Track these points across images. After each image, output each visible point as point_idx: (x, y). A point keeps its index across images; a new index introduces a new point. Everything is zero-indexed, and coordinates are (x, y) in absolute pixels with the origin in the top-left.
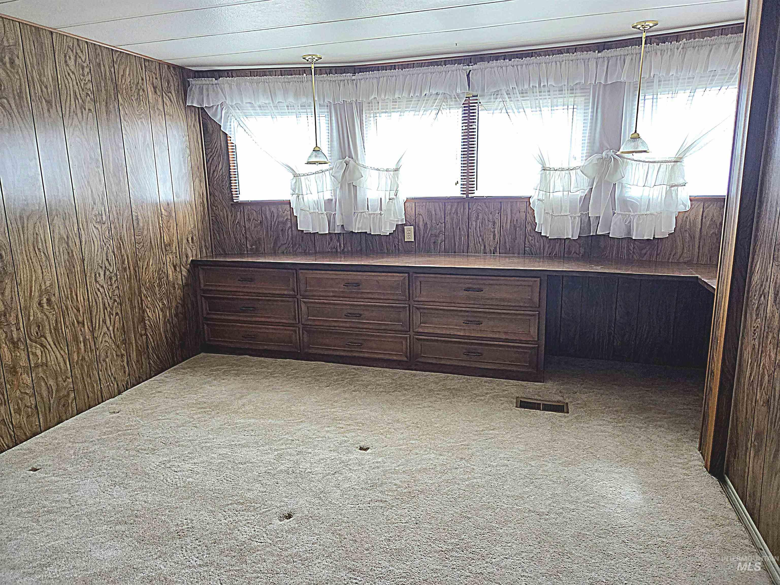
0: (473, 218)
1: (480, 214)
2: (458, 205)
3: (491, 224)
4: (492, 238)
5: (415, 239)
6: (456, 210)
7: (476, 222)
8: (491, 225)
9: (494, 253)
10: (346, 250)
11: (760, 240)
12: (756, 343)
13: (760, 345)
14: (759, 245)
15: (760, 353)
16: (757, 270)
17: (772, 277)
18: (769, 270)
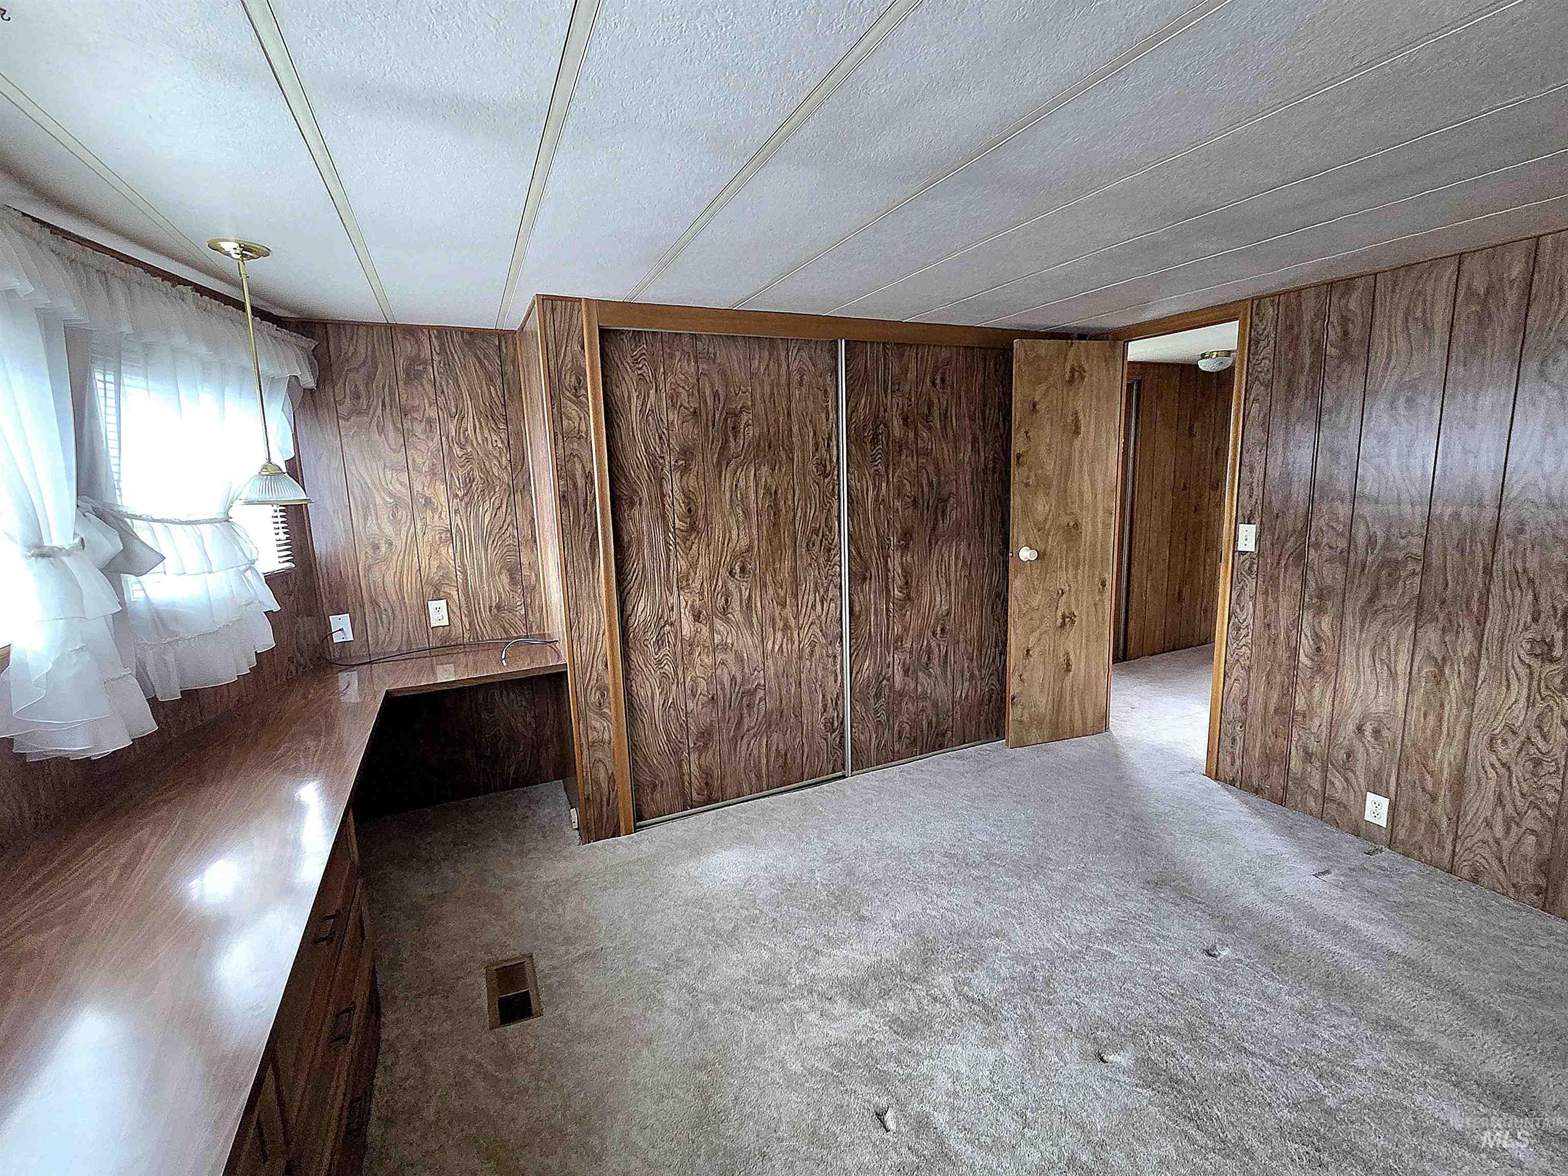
11: (637, 582)
12: (669, 669)
13: (677, 667)
14: (636, 587)
15: (680, 673)
16: (640, 609)
17: (683, 604)
18: (673, 600)
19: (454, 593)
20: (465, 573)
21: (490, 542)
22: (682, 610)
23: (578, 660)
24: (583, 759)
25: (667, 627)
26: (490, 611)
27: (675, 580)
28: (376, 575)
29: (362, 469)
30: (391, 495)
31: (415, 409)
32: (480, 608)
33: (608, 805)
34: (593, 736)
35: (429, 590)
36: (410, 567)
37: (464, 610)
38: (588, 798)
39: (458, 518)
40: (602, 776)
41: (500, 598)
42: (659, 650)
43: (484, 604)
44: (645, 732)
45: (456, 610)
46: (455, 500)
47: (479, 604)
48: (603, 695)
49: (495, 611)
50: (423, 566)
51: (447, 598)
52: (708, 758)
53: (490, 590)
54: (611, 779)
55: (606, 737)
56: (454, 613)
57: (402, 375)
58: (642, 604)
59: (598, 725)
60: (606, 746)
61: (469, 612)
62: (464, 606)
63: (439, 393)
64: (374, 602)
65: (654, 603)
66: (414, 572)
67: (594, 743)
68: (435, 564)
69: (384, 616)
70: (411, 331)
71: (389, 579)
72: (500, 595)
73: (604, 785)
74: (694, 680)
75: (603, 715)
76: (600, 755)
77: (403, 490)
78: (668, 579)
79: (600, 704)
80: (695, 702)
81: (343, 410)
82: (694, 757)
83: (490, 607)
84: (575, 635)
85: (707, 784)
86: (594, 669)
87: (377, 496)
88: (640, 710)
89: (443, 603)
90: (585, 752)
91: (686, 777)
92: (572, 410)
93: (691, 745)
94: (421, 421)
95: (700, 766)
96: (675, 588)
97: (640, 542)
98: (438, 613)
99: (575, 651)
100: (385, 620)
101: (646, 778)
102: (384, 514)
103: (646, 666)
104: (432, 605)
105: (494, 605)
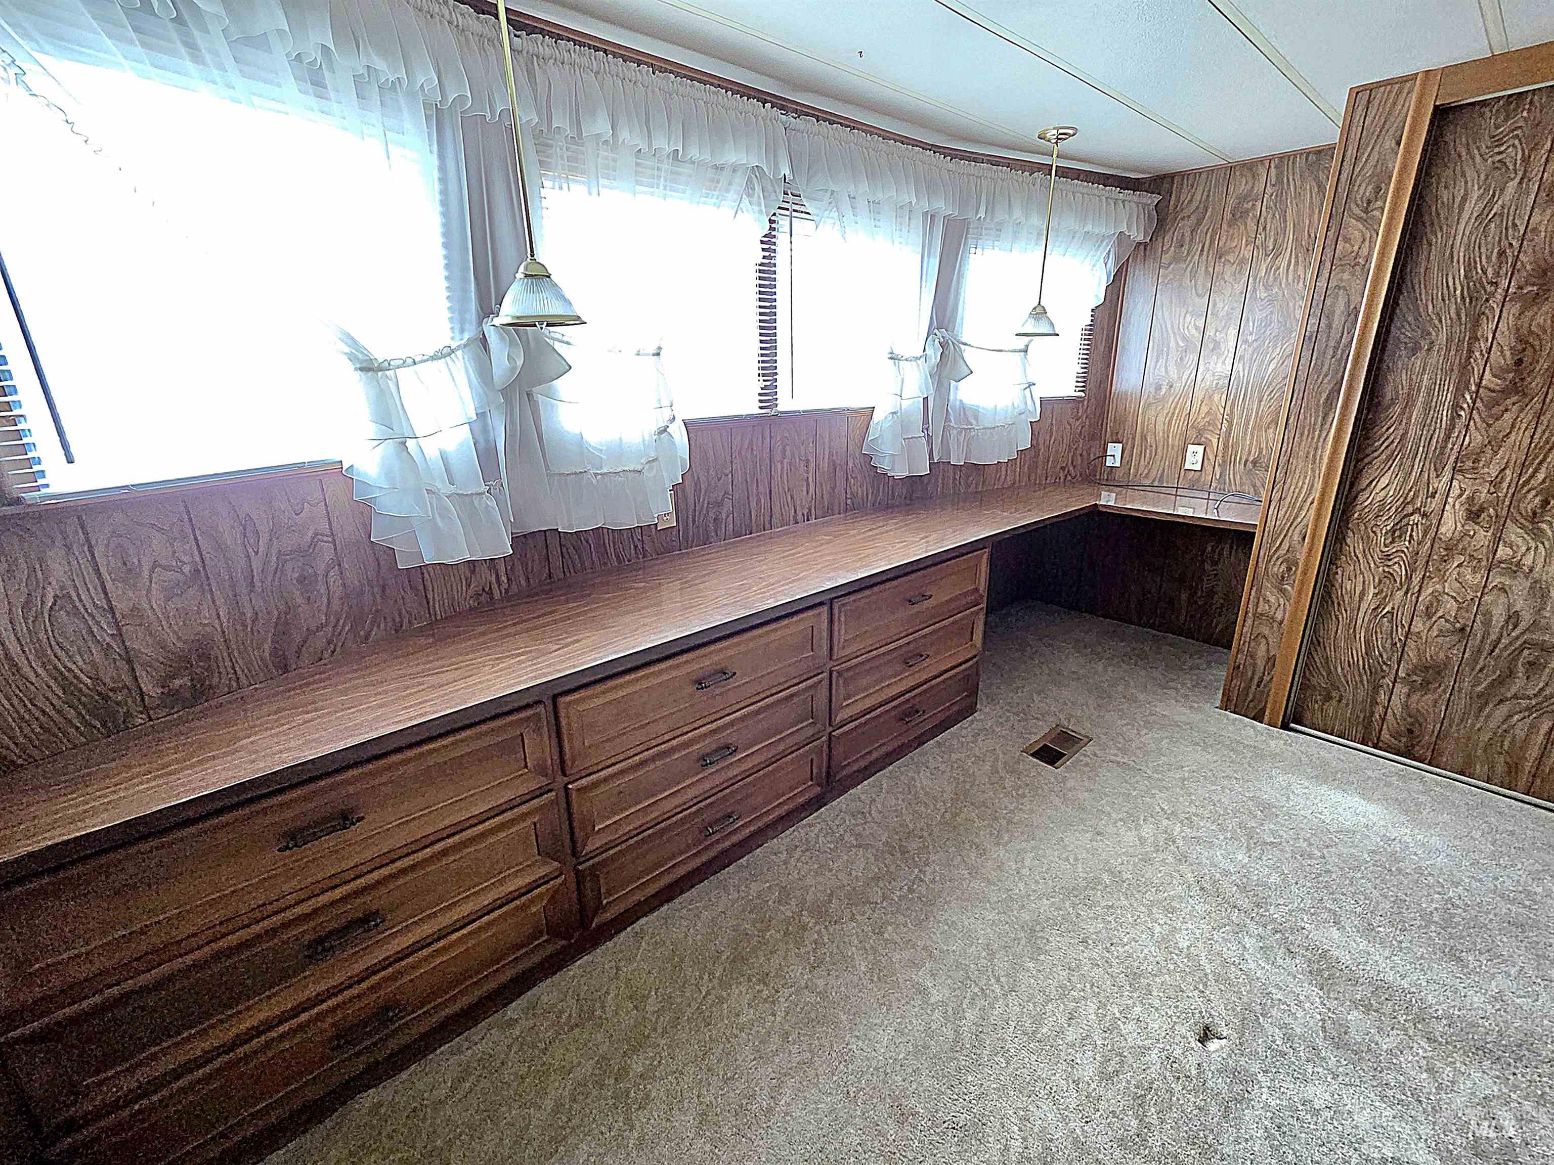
0: (777, 457)
1: (788, 448)
2: (753, 430)
3: (802, 463)
4: (805, 492)
5: (677, 521)
6: (751, 443)
7: (782, 463)
8: (802, 469)
9: (808, 520)
10: (514, 588)
11: (1388, 452)
12: (1400, 571)
13: (1414, 570)
14: (1384, 457)
15: (1416, 580)
16: (1382, 485)
17: (1456, 491)
18: (1441, 484)
19: (1215, 441)
20: (1230, 423)
21: (1267, 393)
22: (1450, 500)
23: (1270, 524)
24: (1244, 628)
25: (1416, 517)
26: (1245, 465)
27: (1453, 458)
28: (1152, 413)
29: (1166, 314)
30: (1184, 339)
31: (1231, 250)
32: (1235, 459)
33: (1258, 686)
34: (1263, 607)
35: (1192, 434)
36: (1181, 411)
37: (1219, 458)
38: (1239, 667)
39: (1241, 365)
40: (1261, 651)
41: (1260, 453)
42: (1393, 542)
43: (1242, 455)
44: (1337, 629)
45: (1212, 457)
46: (1243, 346)
47: (1236, 456)
48: (1289, 569)
49: (1250, 465)
50: (1193, 410)
51: (1206, 446)
52: (1423, 702)
53: (1251, 443)
54: (1271, 660)
55: (1279, 616)
56: (1208, 459)
57: (1228, 216)
58: (1384, 481)
59: (1272, 599)
60: (1275, 625)
61: (1224, 461)
62: (1220, 454)
63: (1261, 228)
64: (1144, 437)
65: (1405, 481)
66: (1183, 415)
67: (1261, 614)
68: (1205, 409)
69: (1148, 451)
70: (1250, 167)
71: (1161, 419)
72: (1261, 450)
73: (1260, 663)
74: (1437, 597)
75: (1282, 591)
76: (1266, 631)
77: (1196, 335)
78: (1442, 453)
79: (1283, 577)
80: (1428, 625)
81: (1166, 259)
82: (1401, 690)
83: (1246, 461)
84: (1276, 496)
85: (1410, 731)
86: (1287, 538)
87: (1172, 339)
88: (1339, 604)
89: (1200, 449)
90: (1249, 622)
91: (1380, 709)
92: (1354, 228)
93: (1402, 674)
94: (1233, 264)
95: (1406, 706)
96: (1448, 468)
97: (1409, 403)
98: (1194, 458)
99: (1270, 513)
100: (1148, 455)
101: (1319, 681)
102: (1174, 356)
103: (1365, 556)
104: (1191, 448)
105: (1251, 458)
